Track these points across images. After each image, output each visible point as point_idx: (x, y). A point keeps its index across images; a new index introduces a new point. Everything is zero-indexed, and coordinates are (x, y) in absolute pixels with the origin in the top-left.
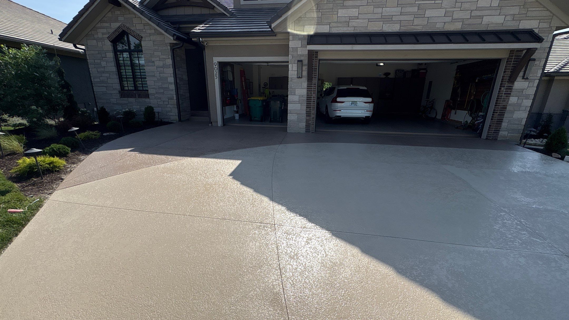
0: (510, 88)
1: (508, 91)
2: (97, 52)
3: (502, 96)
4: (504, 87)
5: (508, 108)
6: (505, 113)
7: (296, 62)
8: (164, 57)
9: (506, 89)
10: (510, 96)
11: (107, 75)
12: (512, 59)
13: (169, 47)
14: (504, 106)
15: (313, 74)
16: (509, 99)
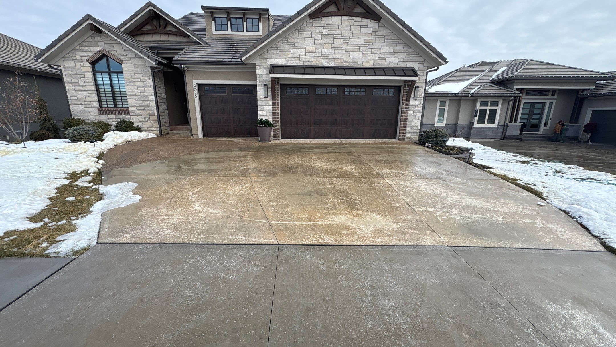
0: (407, 105)
1: (406, 107)
2: (75, 73)
3: (403, 110)
4: (404, 104)
5: (408, 118)
6: (407, 122)
7: (263, 85)
8: (146, 78)
9: (405, 106)
10: (408, 111)
11: (86, 94)
12: (406, 86)
13: (150, 70)
14: (406, 117)
15: (276, 95)
16: (408, 112)
